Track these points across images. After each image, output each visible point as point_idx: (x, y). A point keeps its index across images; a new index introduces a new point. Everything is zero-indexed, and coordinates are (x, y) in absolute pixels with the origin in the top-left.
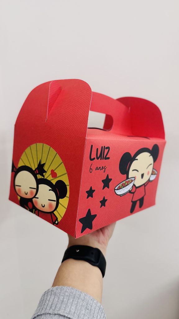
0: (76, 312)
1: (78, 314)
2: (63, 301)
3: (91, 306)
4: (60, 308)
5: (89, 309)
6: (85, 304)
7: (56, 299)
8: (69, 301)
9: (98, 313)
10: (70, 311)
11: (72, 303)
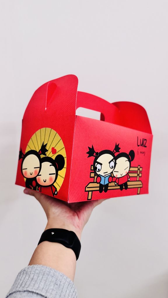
0: (45, 288)
1: (46, 289)
2: (32, 279)
3: (61, 282)
4: (29, 285)
5: (58, 284)
6: (54, 279)
7: (27, 277)
8: (38, 279)
9: (67, 288)
10: (39, 287)
11: (42, 279)
